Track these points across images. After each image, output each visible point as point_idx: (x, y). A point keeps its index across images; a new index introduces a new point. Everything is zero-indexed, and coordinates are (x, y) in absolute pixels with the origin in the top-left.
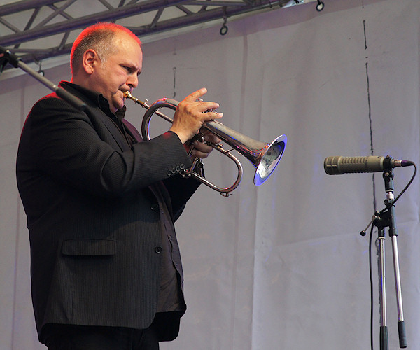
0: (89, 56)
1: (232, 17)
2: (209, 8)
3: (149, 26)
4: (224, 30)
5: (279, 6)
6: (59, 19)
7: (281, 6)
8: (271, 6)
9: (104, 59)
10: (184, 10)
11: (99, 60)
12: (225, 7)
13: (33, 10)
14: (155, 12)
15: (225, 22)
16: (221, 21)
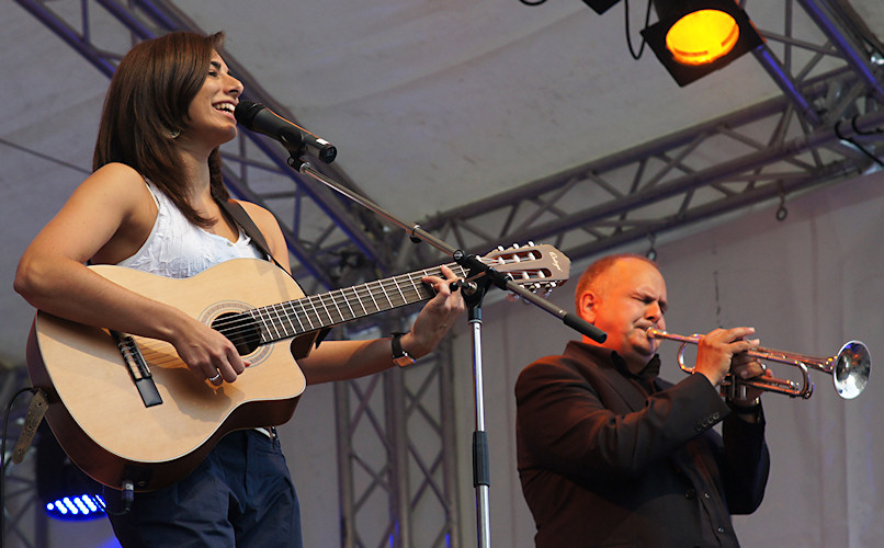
0: (588, 301)
1: (793, 195)
2: (759, 184)
3: (676, 217)
4: (781, 214)
5: (856, 173)
6: (547, 218)
7: (860, 172)
8: (846, 174)
9: (606, 297)
10: (723, 190)
11: (600, 302)
12: (780, 182)
13: (508, 209)
14: (681, 197)
15: (783, 202)
16: (777, 200)
